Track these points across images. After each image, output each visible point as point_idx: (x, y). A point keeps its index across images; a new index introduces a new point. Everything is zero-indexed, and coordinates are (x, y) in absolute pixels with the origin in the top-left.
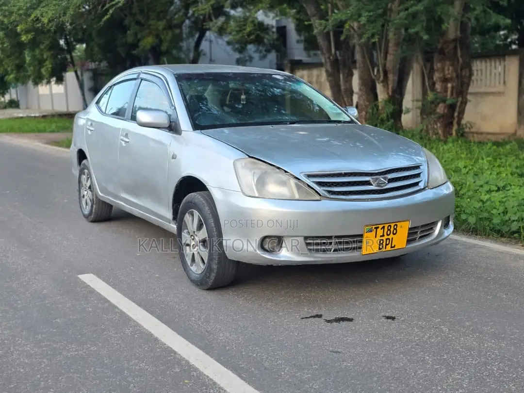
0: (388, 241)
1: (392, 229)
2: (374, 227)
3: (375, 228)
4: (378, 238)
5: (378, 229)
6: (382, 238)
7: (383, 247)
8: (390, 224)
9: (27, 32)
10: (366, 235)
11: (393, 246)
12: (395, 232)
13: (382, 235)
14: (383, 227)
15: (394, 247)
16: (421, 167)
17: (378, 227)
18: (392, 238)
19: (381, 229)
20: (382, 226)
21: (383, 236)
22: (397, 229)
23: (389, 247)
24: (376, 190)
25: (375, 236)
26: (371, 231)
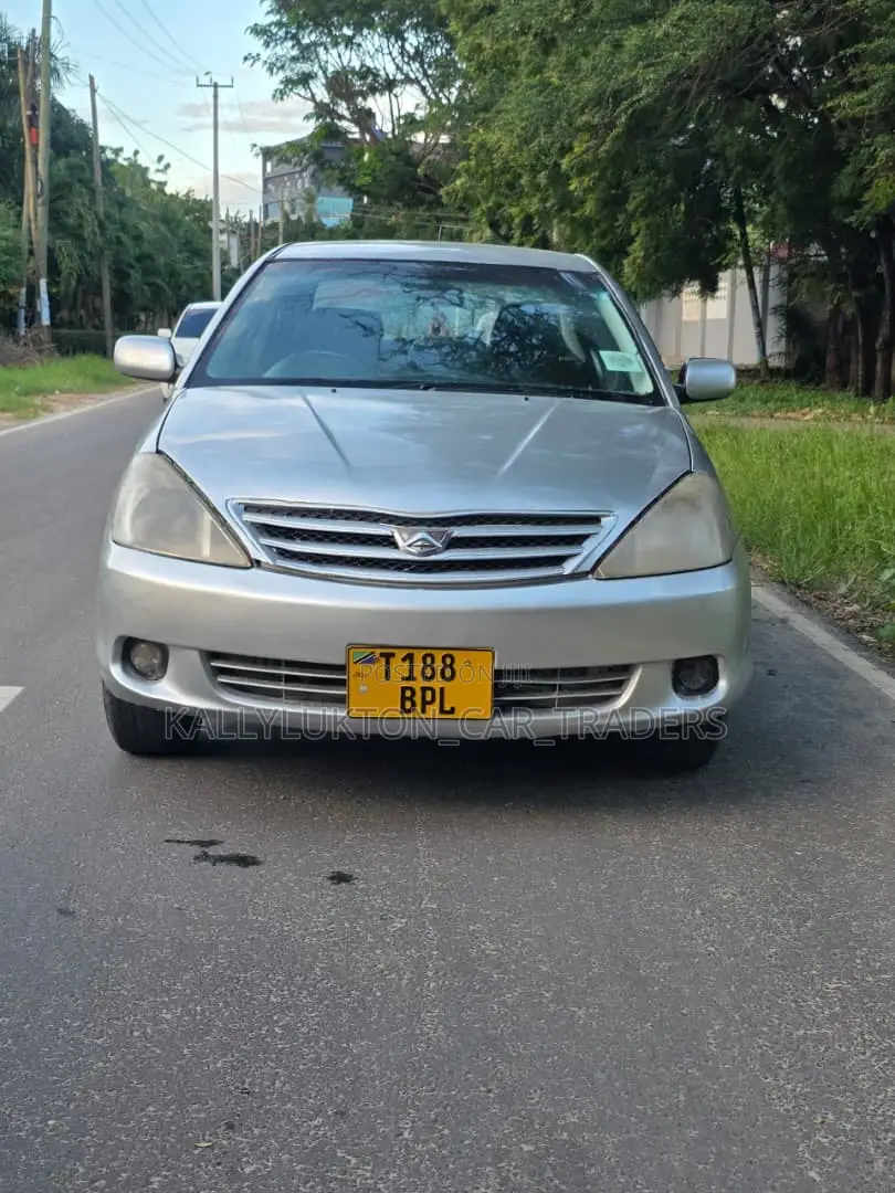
0: (429, 694)
1: (439, 665)
2: (378, 651)
3: (382, 655)
4: (397, 682)
5: (392, 660)
6: (406, 684)
7: (414, 704)
8: (432, 652)
9: (582, 170)
10: (353, 669)
11: (447, 708)
12: (448, 673)
13: (407, 675)
14: (410, 658)
15: (452, 711)
16: (604, 520)
17: (393, 655)
18: (442, 690)
19: (404, 660)
20: (404, 653)
21: (410, 678)
22: (455, 666)
23: (433, 710)
24: (405, 561)
25: (384, 675)
26: (370, 660)
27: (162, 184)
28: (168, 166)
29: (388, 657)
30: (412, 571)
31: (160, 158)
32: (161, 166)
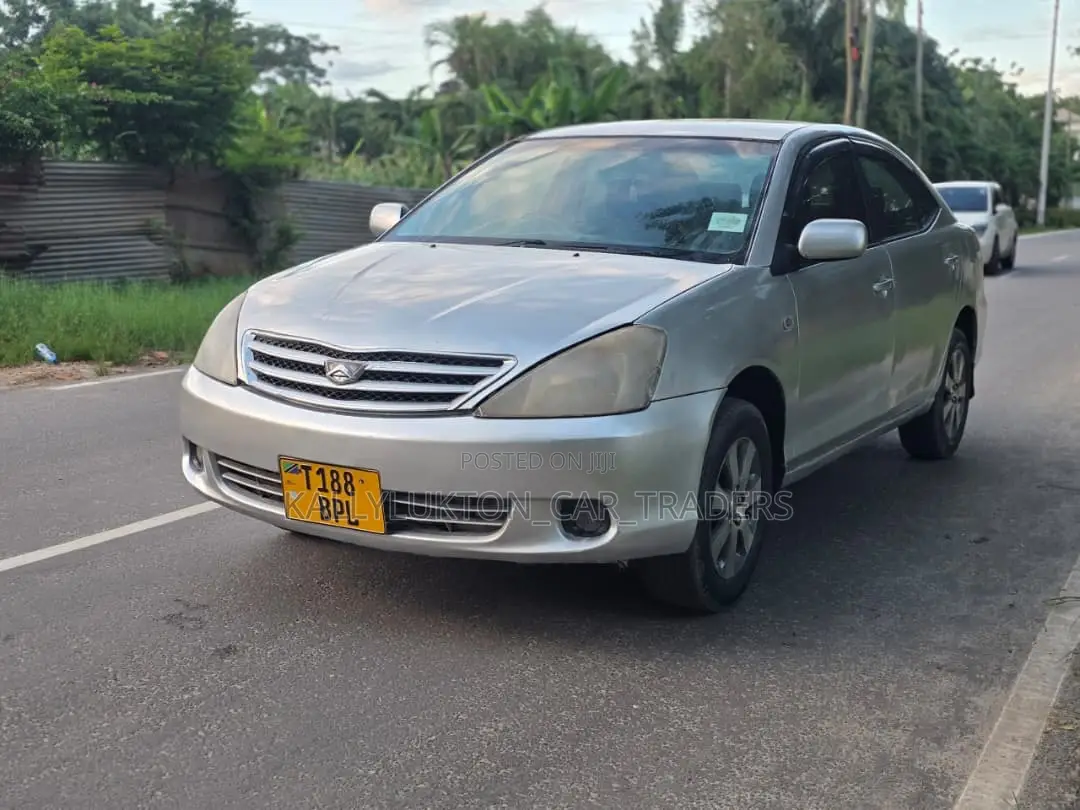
1: (342, 482)
2: (300, 464)
3: (303, 467)
4: (316, 493)
5: (310, 473)
6: (322, 495)
8: (337, 469)
10: (286, 476)
12: (350, 489)
13: (322, 487)
14: (322, 471)
15: (356, 523)
16: (505, 364)
17: (310, 469)
19: (318, 473)
20: (317, 467)
21: (324, 490)
22: (354, 483)
23: (343, 520)
24: (329, 388)
25: (305, 485)
26: (296, 471)
27: (1013, 86)
28: (1021, 70)
29: (307, 469)
30: (333, 397)
31: (1013, 65)
32: (1015, 70)
